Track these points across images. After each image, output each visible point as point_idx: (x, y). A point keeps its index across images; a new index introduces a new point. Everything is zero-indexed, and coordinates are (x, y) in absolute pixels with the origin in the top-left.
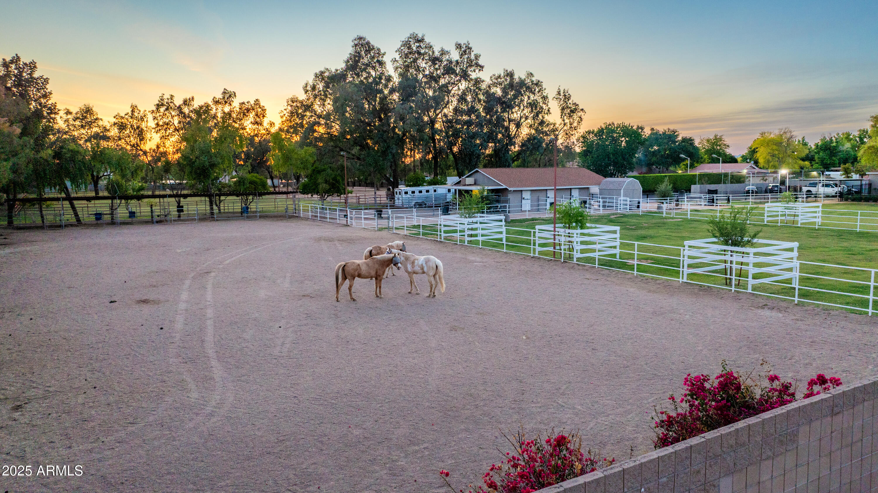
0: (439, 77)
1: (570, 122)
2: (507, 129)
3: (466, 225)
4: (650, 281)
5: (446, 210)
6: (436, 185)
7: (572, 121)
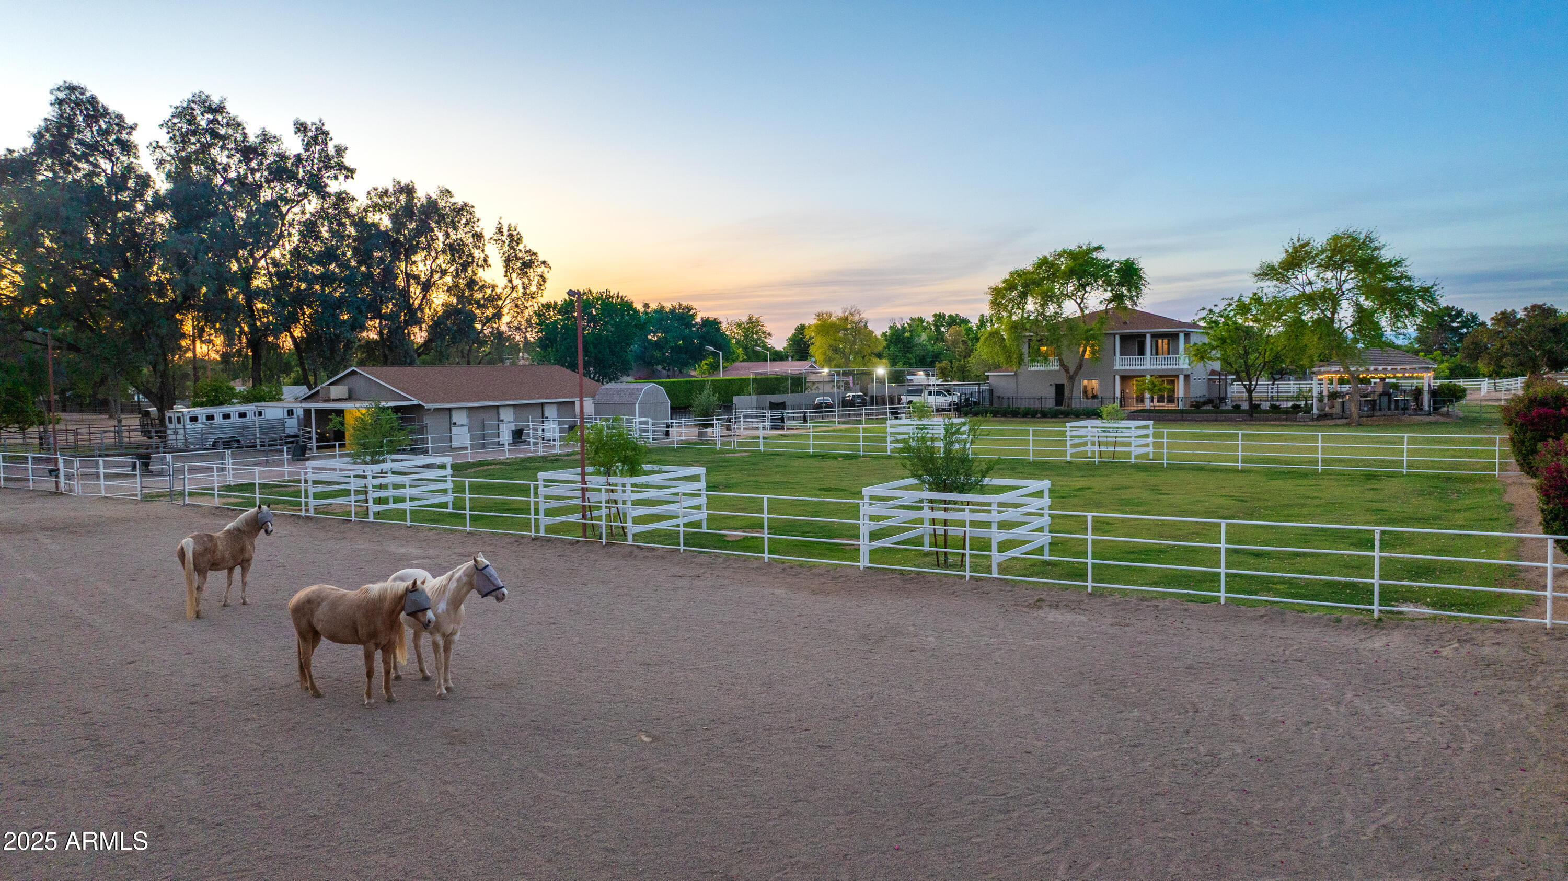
0: (261, 186)
1: (523, 283)
2: (405, 293)
3: (370, 478)
4: (800, 570)
5: (300, 453)
6: (259, 401)
7: (526, 281)
